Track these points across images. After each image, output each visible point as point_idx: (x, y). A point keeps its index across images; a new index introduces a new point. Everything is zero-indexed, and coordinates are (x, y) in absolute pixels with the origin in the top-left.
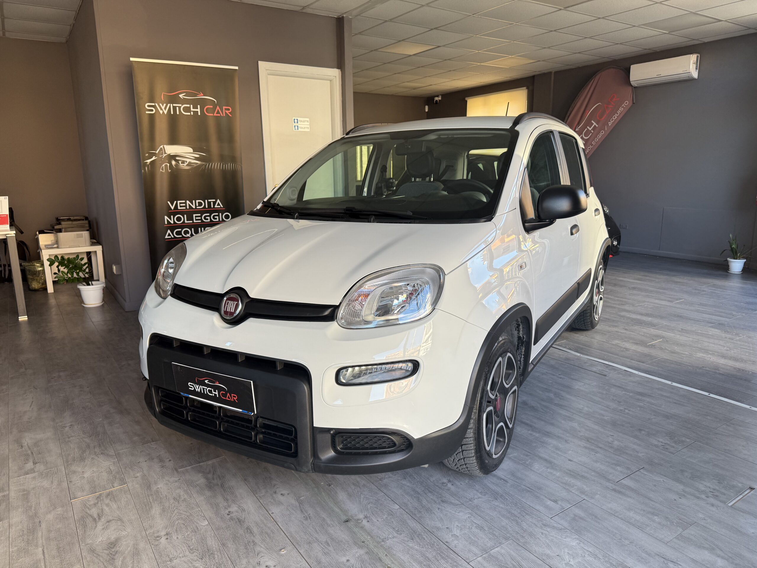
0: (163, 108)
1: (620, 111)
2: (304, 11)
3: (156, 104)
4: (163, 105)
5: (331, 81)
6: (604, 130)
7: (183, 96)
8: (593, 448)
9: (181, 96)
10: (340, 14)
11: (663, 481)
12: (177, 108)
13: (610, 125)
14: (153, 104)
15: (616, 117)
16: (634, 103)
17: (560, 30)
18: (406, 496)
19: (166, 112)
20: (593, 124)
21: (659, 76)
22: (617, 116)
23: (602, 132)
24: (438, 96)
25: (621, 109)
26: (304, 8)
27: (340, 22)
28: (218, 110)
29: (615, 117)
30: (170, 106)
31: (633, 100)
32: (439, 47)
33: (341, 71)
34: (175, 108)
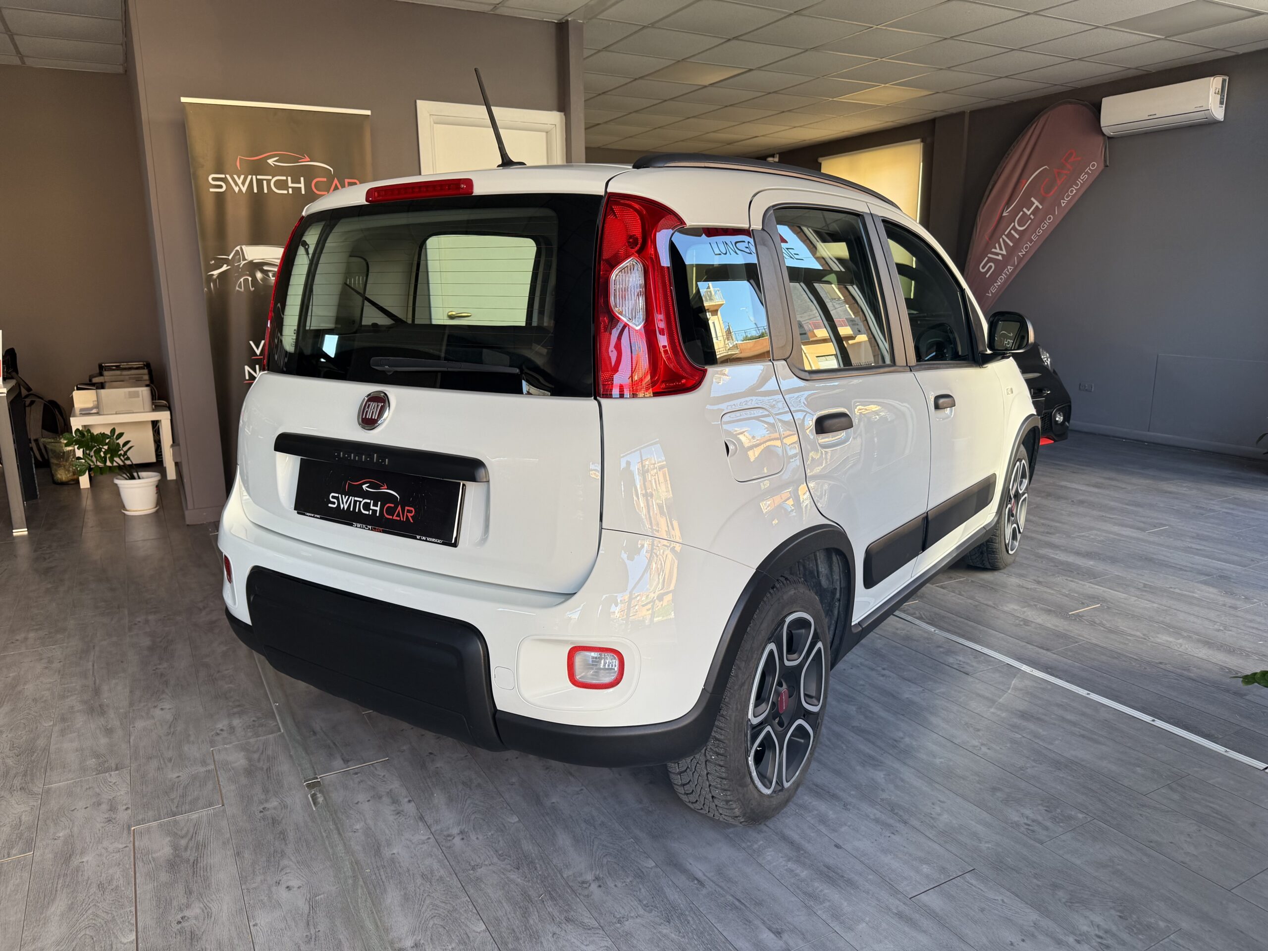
0: (240, 182)
1: (1082, 180)
2: (498, 12)
3: (228, 176)
4: (239, 178)
5: (547, 132)
6: (1053, 214)
7: (274, 161)
8: (891, 821)
9: (271, 161)
10: (561, 17)
11: (1003, 901)
12: (265, 182)
13: (1063, 205)
14: (223, 176)
15: (1075, 192)
16: (1107, 166)
17: (961, 37)
18: (505, 904)
19: (244, 189)
20: (1034, 203)
21: (1152, 117)
22: (1076, 189)
23: (1050, 219)
24: (773, 156)
25: (1083, 177)
26: (496, 6)
27: (562, 29)
28: (336, 184)
29: (1072, 191)
30: (252, 179)
31: (1105, 161)
32: (750, 70)
33: (565, 115)
34: (259, 182)
